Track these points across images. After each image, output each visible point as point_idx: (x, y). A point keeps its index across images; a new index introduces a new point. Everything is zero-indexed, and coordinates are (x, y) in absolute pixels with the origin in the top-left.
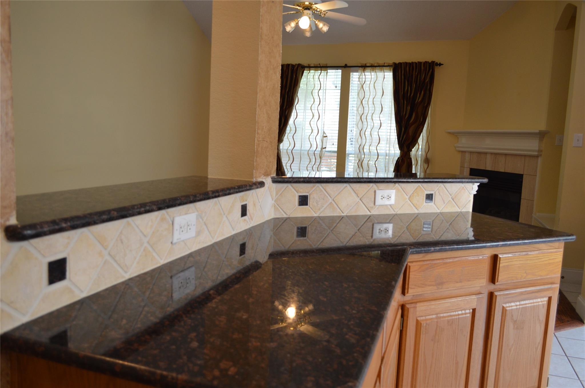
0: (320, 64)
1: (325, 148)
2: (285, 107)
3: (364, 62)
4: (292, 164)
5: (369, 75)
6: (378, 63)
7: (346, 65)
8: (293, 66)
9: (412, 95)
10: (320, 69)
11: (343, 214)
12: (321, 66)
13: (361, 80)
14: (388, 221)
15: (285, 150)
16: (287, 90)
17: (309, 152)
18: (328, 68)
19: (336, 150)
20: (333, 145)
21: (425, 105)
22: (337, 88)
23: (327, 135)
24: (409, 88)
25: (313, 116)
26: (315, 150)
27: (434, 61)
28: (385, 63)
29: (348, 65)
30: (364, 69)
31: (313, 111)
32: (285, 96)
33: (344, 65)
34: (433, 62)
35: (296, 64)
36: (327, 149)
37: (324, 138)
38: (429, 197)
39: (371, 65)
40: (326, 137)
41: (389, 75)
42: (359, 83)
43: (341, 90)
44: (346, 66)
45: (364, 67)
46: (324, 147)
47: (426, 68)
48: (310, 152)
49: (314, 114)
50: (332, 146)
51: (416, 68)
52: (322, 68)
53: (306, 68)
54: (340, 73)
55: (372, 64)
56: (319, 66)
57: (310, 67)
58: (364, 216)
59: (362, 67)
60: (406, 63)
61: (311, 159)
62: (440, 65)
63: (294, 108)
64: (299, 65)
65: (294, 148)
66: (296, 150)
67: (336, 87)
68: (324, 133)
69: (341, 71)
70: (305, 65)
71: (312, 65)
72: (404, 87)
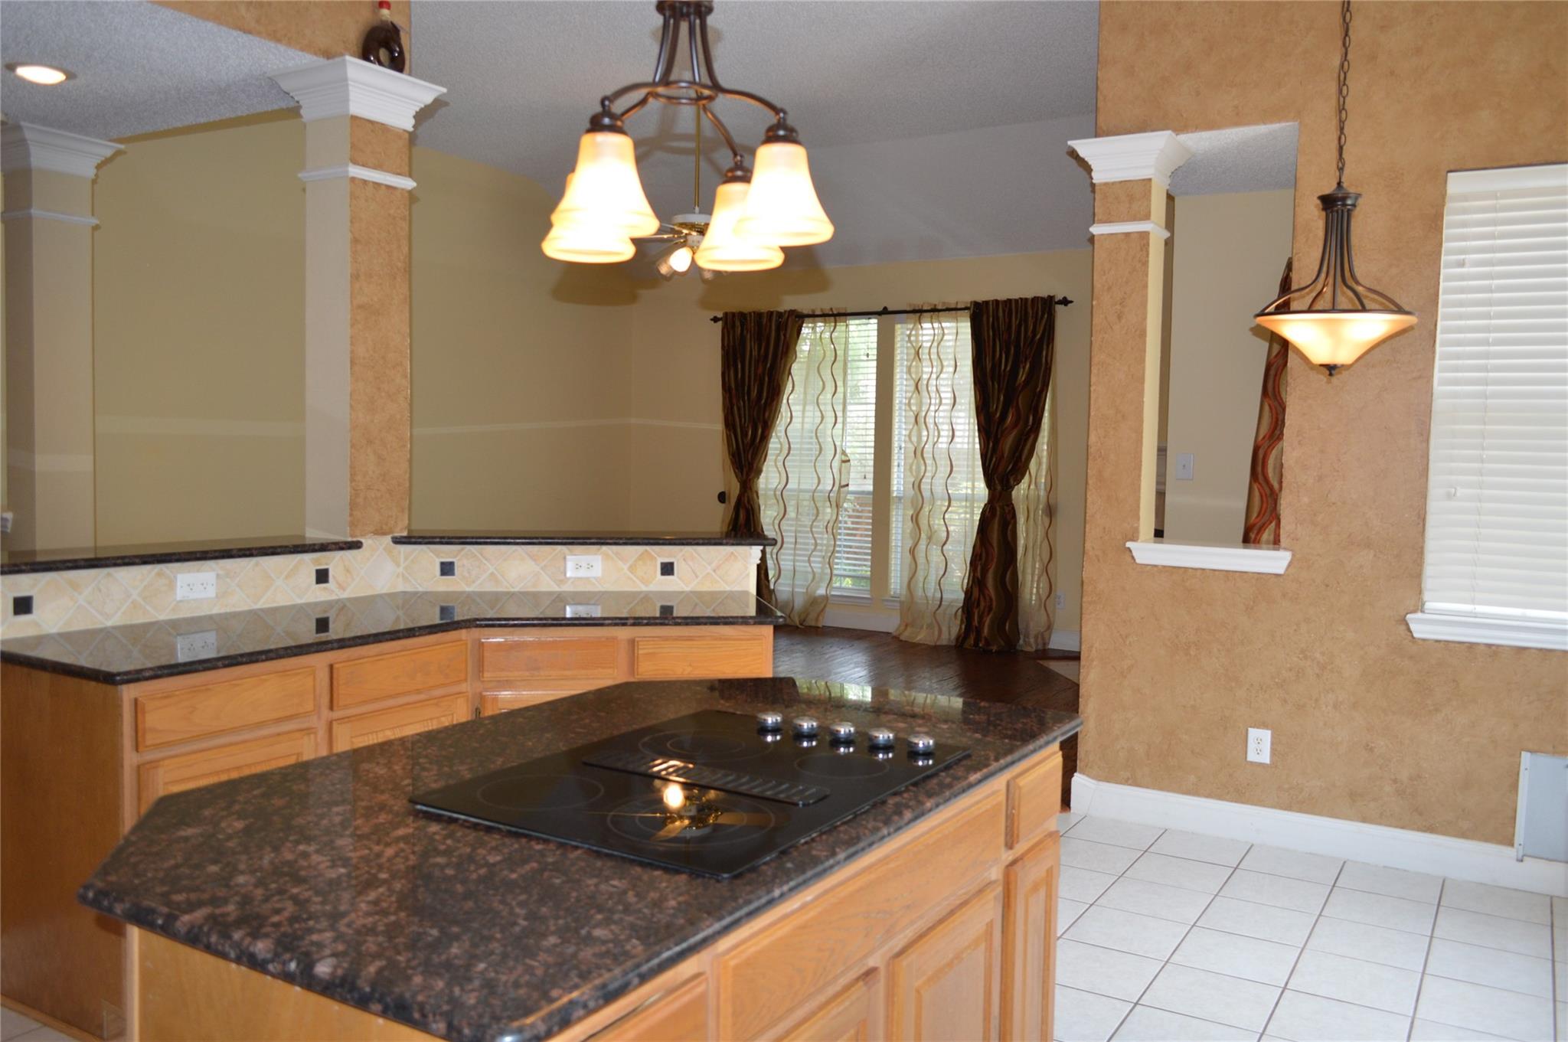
0: (831, 309)
1: (847, 485)
2: (763, 401)
3: (918, 302)
4: (781, 520)
5: (928, 330)
6: (944, 303)
7: (885, 308)
8: (780, 315)
9: (1008, 368)
10: (832, 318)
11: (512, 590)
12: (835, 312)
13: (913, 338)
14: (593, 602)
15: (770, 490)
16: (769, 365)
17: (815, 494)
18: (848, 317)
19: (871, 488)
20: (865, 478)
21: (1038, 390)
22: (870, 357)
23: (851, 457)
24: (1004, 356)
25: (823, 417)
26: (831, 490)
27: (1052, 295)
28: (957, 303)
29: (890, 309)
30: (920, 317)
31: (822, 408)
32: (764, 379)
33: (880, 309)
34: (1051, 298)
35: (785, 311)
36: (851, 488)
37: (843, 464)
38: (667, 569)
39: (933, 307)
40: (848, 463)
41: (965, 328)
42: (909, 345)
43: (878, 360)
44: (885, 311)
45: (918, 313)
46: (843, 483)
47: (1037, 313)
48: (819, 494)
49: (824, 413)
50: (861, 481)
51: (1017, 313)
52: (837, 318)
53: (806, 319)
54: (875, 327)
55: (935, 305)
56: (831, 313)
57: (813, 316)
58: (550, 593)
59: (914, 311)
60: (997, 301)
61: (820, 509)
62: (1065, 302)
63: (785, 401)
64: (792, 312)
65: (788, 487)
66: (788, 491)
67: (868, 355)
68: (844, 453)
69: (875, 321)
70: (805, 312)
71: (818, 312)
72: (994, 351)
